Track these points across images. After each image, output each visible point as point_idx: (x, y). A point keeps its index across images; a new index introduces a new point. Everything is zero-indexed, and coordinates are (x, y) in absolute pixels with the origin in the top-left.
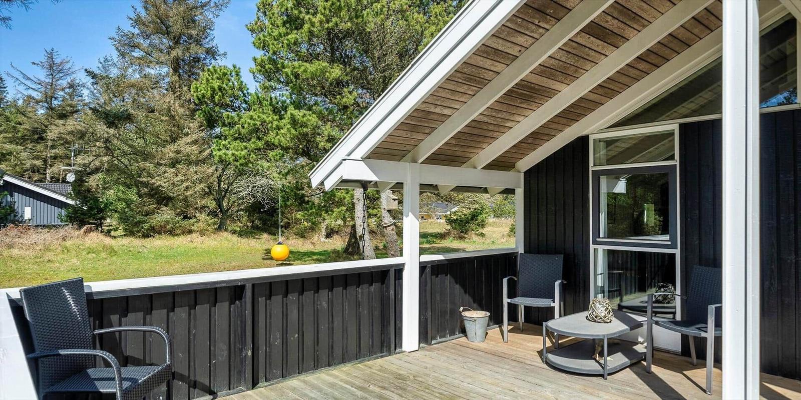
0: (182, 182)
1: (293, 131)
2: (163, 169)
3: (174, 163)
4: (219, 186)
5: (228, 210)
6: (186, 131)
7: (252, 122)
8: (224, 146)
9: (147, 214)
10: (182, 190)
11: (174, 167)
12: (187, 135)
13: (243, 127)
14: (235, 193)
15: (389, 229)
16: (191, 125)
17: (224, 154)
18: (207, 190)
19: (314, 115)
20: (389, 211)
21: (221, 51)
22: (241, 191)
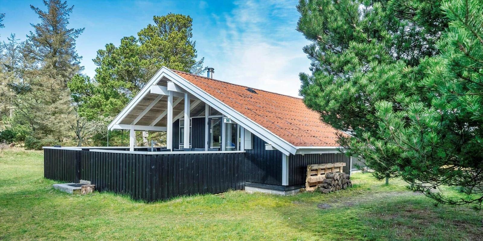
0: (59, 123)
1: (111, 107)
2: (48, 116)
3: (54, 114)
4: (78, 125)
5: (83, 138)
6: (60, 97)
7: (95, 101)
8: (82, 110)
9: (40, 138)
10: (58, 127)
11: (54, 115)
12: (61, 99)
13: (91, 103)
14: (87, 129)
15: (146, 144)
16: (63, 94)
17: (83, 114)
18: (71, 127)
19: (120, 101)
20: (145, 137)
21: (80, 56)
22: (90, 128)
